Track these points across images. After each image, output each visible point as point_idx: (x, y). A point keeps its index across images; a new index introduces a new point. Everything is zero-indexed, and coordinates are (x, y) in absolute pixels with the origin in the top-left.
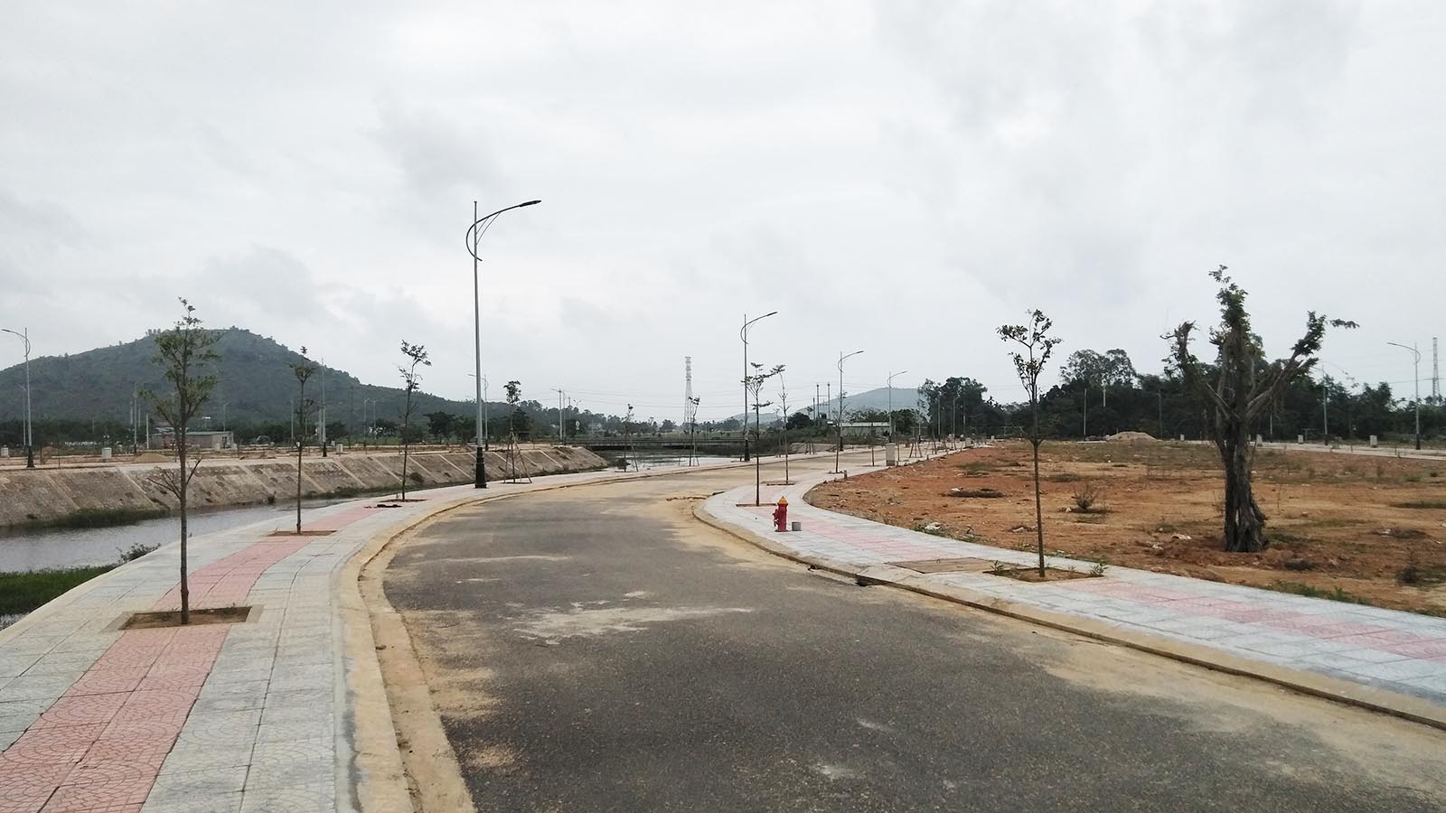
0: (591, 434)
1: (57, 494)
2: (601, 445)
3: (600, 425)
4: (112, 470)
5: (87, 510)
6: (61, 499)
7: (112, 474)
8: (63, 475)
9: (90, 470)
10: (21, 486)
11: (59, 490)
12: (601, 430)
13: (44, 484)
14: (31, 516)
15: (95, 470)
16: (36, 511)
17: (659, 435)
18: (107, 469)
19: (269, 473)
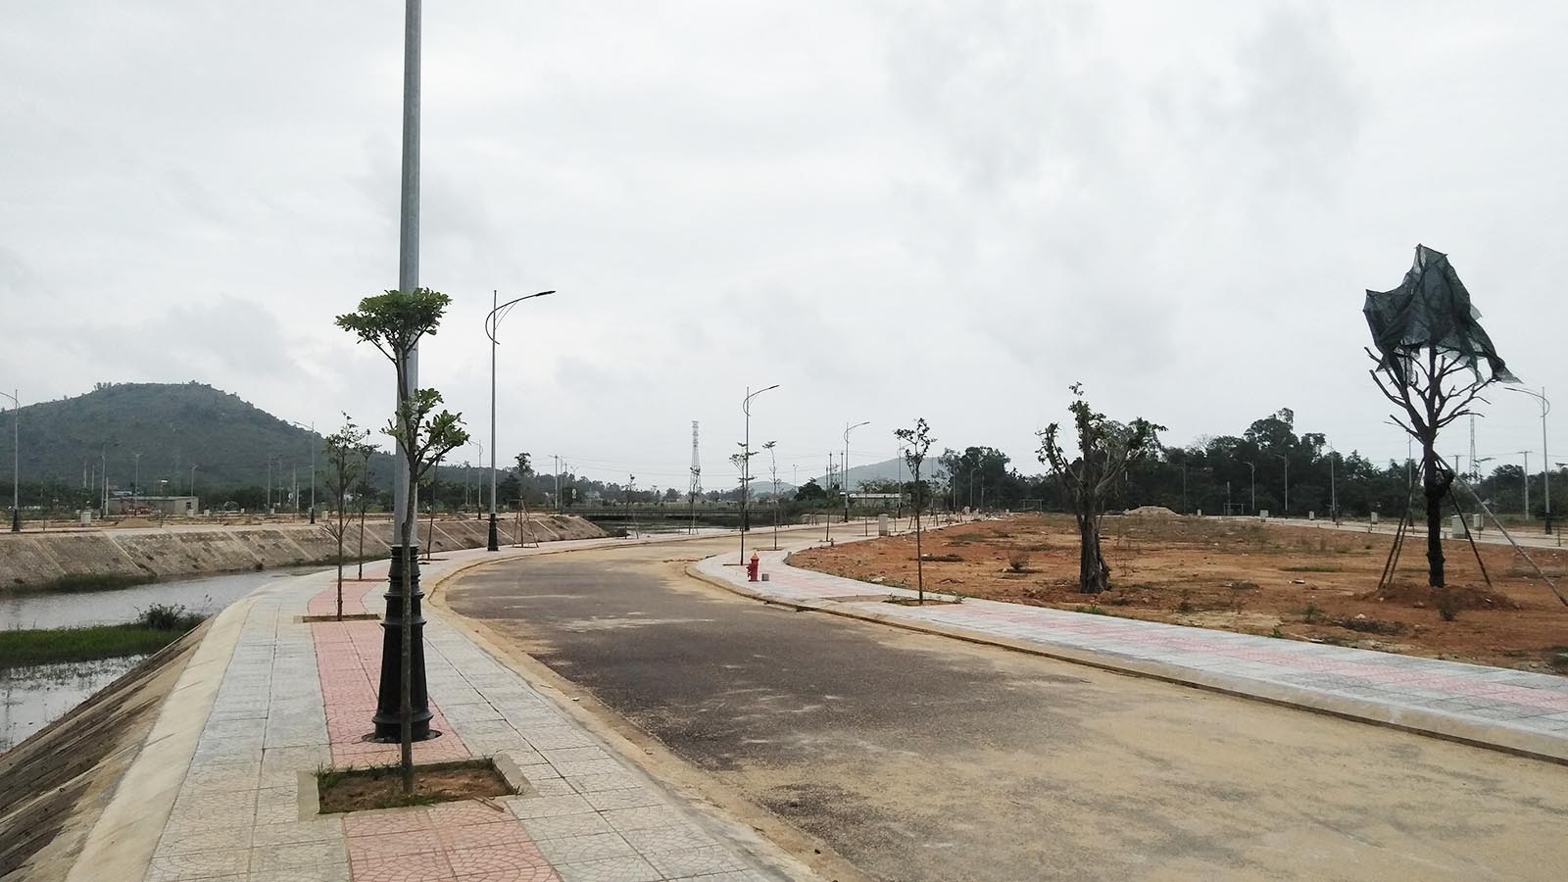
0: (588, 504)
1: (43, 558)
2: (600, 515)
3: (597, 494)
4: (98, 535)
5: (74, 575)
6: (48, 563)
7: (98, 539)
8: (48, 539)
9: (76, 535)
10: (7, 550)
11: (46, 554)
12: (599, 499)
13: (32, 548)
14: (18, 581)
15: (81, 535)
16: (24, 576)
17: (662, 505)
18: (93, 534)
19: (255, 540)
